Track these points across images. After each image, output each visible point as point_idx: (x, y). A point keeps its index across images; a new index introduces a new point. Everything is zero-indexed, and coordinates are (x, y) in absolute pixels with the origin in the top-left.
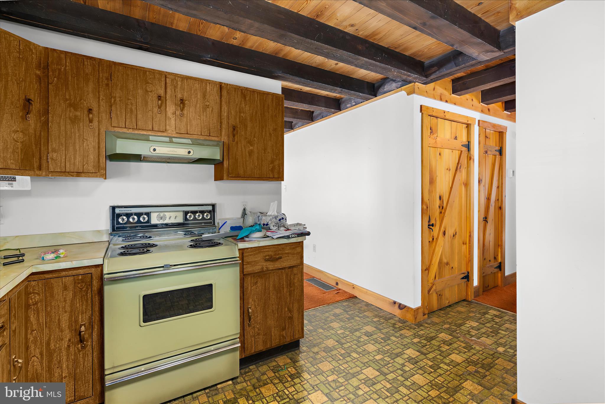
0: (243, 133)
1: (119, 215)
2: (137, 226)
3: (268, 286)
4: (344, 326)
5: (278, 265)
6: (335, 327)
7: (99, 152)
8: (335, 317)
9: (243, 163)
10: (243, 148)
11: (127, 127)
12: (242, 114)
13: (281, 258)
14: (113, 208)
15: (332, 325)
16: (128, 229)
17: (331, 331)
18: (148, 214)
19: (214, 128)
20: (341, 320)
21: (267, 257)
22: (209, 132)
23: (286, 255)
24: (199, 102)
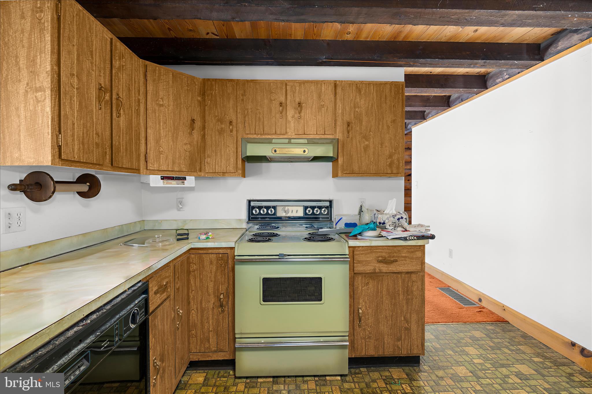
0: (358, 128)
1: (253, 208)
2: (266, 218)
3: (380, 289)
4: (484, 355)
5: (393, 268)
6: (471, 353)
7: (237, 156)
8: (473, 341)
9: (358, 159)
10: (358, 144)
11: (256, 133)
12: (357, 109)
13: (396, 261)
14: (250, 201)
15: (466, 349)
16: (260, 219)
17: (464, 357)
18: (274, 208)
19: (329, 126)
20: (481, 347)
21: (380, 259)
22: (324, 130)
23: (403, 259)
24: (315, 103)
